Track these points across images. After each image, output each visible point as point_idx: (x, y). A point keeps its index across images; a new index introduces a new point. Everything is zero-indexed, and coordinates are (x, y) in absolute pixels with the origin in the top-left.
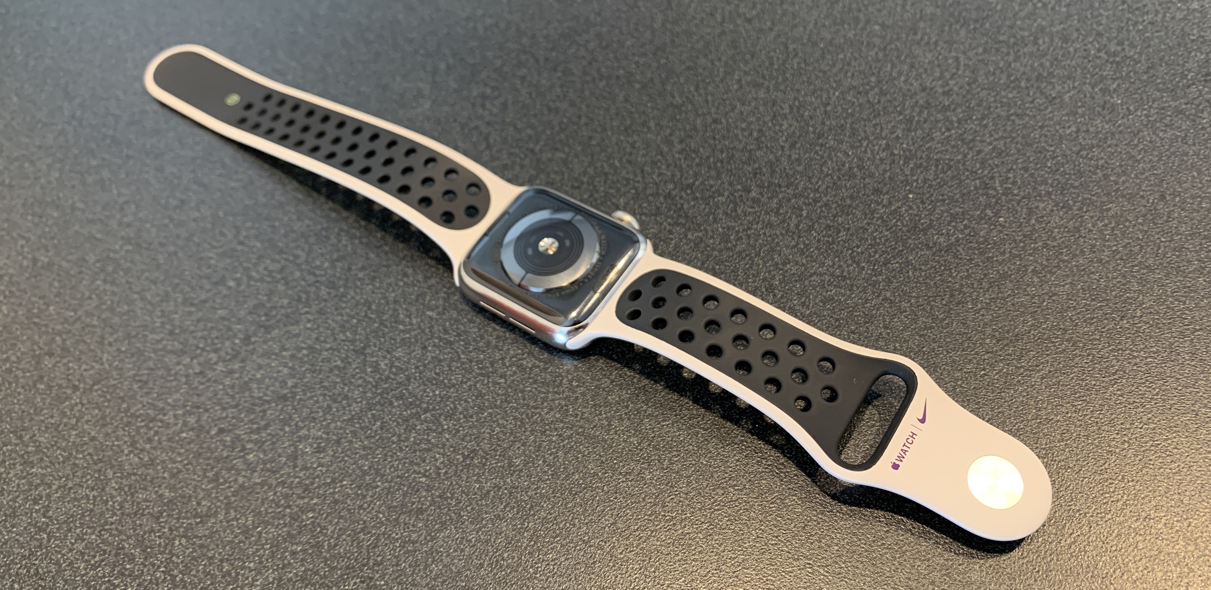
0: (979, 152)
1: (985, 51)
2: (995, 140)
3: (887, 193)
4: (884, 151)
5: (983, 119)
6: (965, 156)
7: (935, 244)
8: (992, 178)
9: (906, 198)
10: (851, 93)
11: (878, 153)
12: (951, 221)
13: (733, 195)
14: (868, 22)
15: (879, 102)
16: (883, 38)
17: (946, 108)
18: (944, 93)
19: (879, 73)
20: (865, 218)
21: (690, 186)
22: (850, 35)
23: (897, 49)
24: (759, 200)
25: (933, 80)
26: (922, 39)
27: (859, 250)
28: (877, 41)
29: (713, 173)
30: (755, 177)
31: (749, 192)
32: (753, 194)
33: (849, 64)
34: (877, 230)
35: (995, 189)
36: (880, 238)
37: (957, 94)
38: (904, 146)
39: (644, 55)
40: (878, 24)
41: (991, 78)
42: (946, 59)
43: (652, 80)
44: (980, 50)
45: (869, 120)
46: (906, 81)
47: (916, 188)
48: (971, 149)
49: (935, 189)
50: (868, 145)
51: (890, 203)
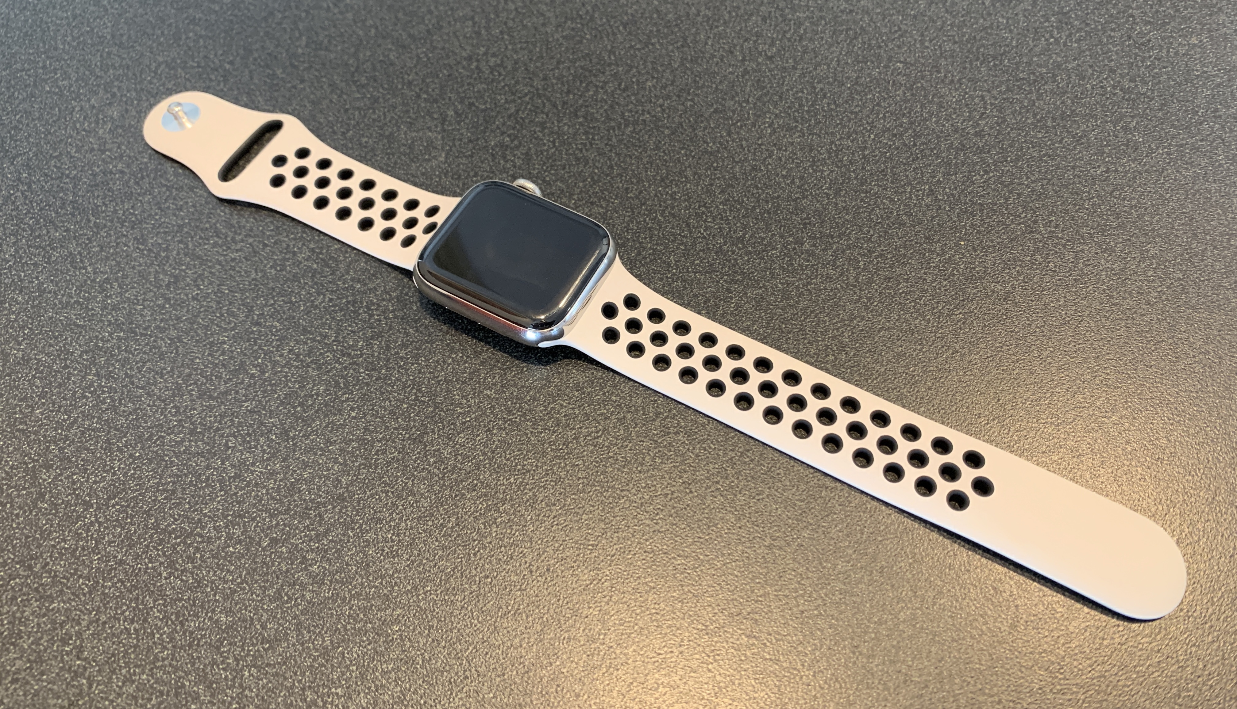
0: (1019, 195)
1: (1008, 89)
2: (1033, 182)
3: (939, 241)
4: (928, 195)
5: (1017, 160)
6: (1007, 200)
7: (993, 291)
8: (1035, 222)
9: (957, 245)
10: (886, 135)
11: (923, 199)
12: (1004, 268)
13: (786, 248)
14: (890, 59)
15: (915, 145)
16: (908, 76)
17: (980, 150)
18: (976, 135)
19: (909, 113)
20: (922, 268)
21: (741, 239)
22: (875, 73)
23: (923, 87)
24: (813, 253)
25: (964, 121)
26: (945, 76)
27: (922, 302)
28: (902, 79)
29: (761, 225)
30: (805, 228)
31: (802, 244)
32: (806, 246)
33: (878, 105)
34: (935, 281)
35: (1040, 233)
36: (940, 289)
37: (989, 134)
38: (947, 190)
39: (668, 97)
40: (901, 62)
41: (1019, 118)
42: (972, 98)
43: (681, 124)
44: (1003, 88)
45: (909, 165)
46: (937, 122)
47: (965, 234)
48: (1011, 192)
49: (984, 235)
50: (911, 189)
51: (944, 252)
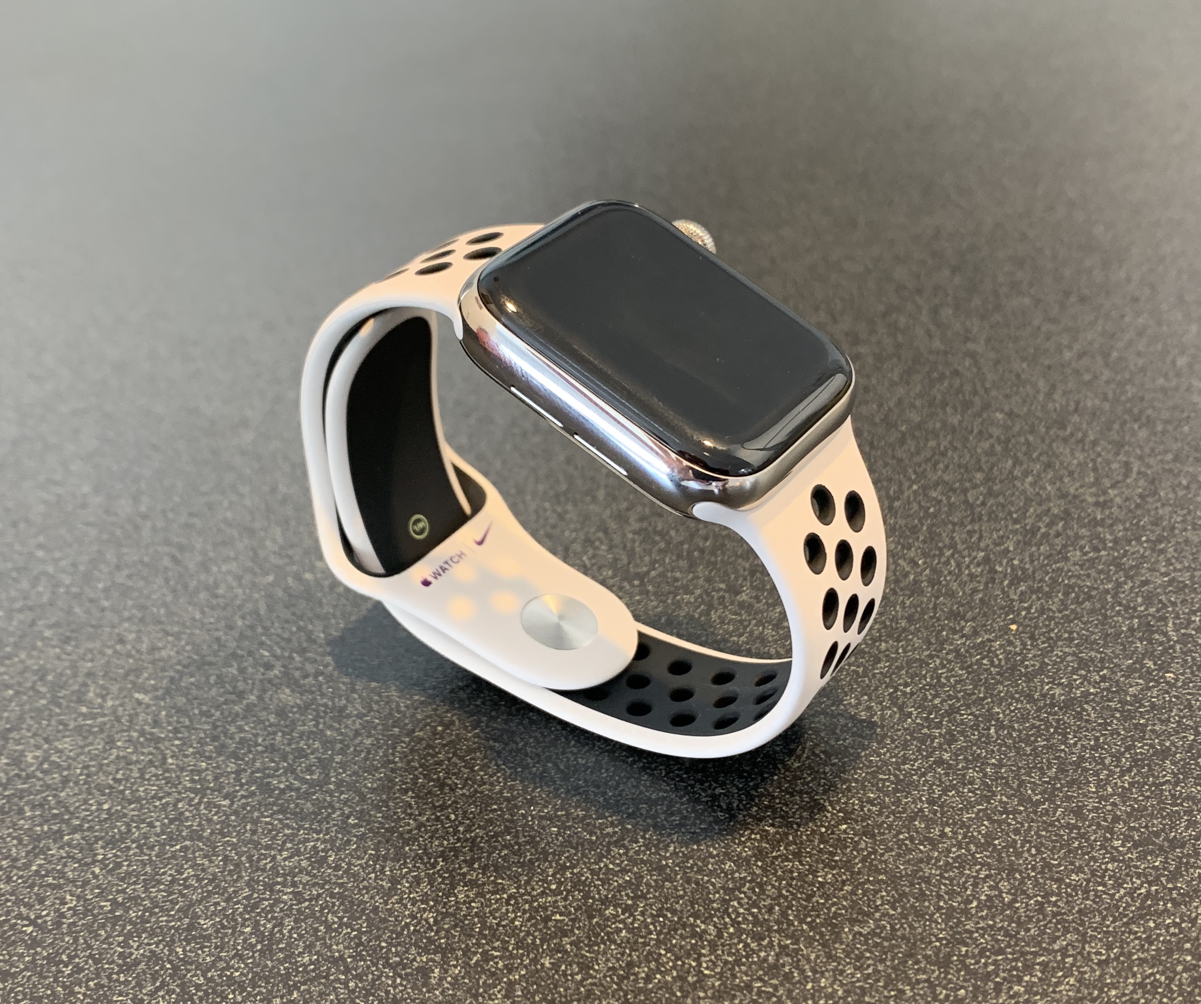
0: (1146, 583)
1: (1176, 459)
2: (1175, 570)
3: (973, 619)
4: (978, 565)
5: (1159, 540)
6: (1119, 585)
7: (1044, 696)
8: (1164, 619)
9: (1006, 630)
10: (940, 488)
11: (968, 567)
12: (1079, 668)
13: (708, 594)
14: (986, 407)
15: (983, 504)
16: (1007, 428)
17: (1095, 523)
18: (1097, 504)
19: (991, 469)
20: (928, 649)
21: (641, 577)
22: (955, 420)
23: (1028, 443)
24: (750, 606)
25: (1081, 487)
26: (1072, 435)
27: (908, 690)
28: (996, 432)
29: (683, 564)
30: (752, 576)
31: (738, 593)
32: (743, 597)
33: (943, 454)
34: (944, 667)
35: (1165, 634)
36: (947, 678)
37: (1120, 507)
38: (1016, 562)
40: (1002, 411)
41: (1181, 493)
42: (1108, 462)
44: (1169, 457)
45: (962, 524)
46: (1034, 484)
47: (1025, 618)
48: (1131, 578)
49: (1057, 624)
50: (952, 555)
51: (975, 633)
